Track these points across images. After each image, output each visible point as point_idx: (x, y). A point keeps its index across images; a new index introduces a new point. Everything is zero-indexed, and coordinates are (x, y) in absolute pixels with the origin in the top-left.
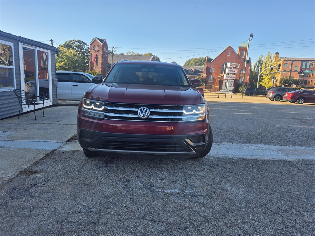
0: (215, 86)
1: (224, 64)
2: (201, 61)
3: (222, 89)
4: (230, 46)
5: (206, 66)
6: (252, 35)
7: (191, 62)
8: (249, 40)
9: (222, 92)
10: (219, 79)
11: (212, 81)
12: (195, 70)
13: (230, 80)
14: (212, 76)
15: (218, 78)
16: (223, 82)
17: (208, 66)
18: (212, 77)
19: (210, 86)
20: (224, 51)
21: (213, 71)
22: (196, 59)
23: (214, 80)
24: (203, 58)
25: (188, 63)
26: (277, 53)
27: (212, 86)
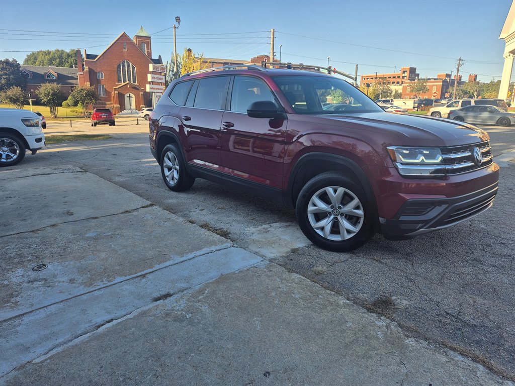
0: (111, 104)
1: (119, 66)
2: (60, 57)
3: (125, 110)
4: (124, 34)
5: (88, 67)
6: (178, 19)
7: (39, 59)
8: (175, 27)
9: (126, 114)
10: (117, 92)
11: (104, 95)
12: (58, 74)
13: (158, 94)
14: (103, 86)
15: (115, 89)
16: (126, 96)
17: (91, 68)
18: (103, 88)
19: (102, 104)
20: (115, 42)
21: (102, 77)
22: (49, 53)
23: (108, 93)
24: (63, 52)
25: (32, 58)
26: (189, 50)
27: (106, 104)
